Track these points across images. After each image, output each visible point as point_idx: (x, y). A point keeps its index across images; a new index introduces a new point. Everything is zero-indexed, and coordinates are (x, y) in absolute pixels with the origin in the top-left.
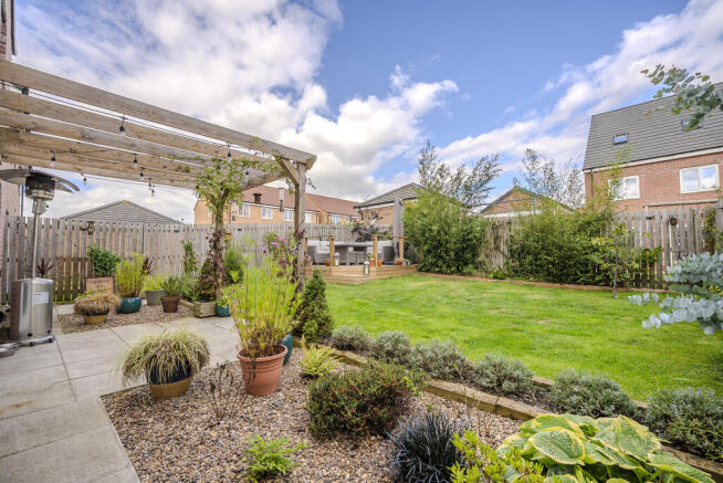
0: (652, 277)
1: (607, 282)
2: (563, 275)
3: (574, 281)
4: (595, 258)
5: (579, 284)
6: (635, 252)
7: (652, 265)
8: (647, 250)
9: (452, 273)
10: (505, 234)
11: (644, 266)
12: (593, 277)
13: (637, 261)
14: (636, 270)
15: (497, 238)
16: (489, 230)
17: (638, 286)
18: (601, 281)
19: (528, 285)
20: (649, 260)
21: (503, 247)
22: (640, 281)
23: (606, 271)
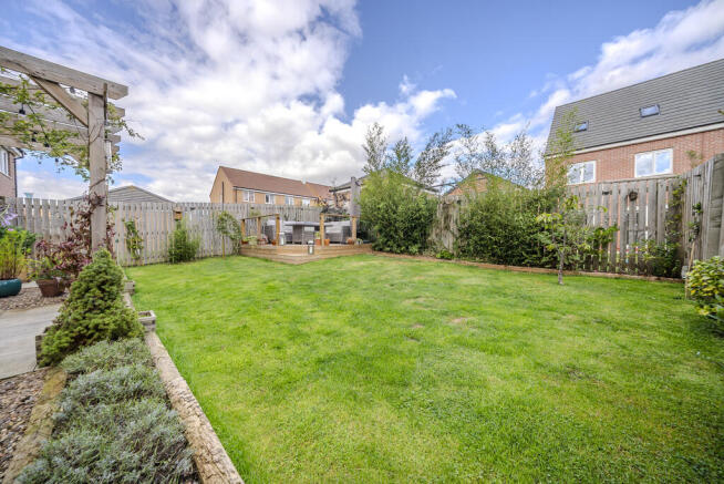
0: (604, 259)
1: (553, 263)
2: (507, 256)
3: (520, 263)
4: (542, 237)
5: (525, 265)
6: (587, 231)
7: (605, 245)
8: (601, 229)
9: (402, 252)
10: (454, 213)
11: (597, 247)
12: (540, 259)
13: (589, 241)
14: (587, 251)
15: (447, 218)
16: (440, 209)
17: (588, 269)
18: (547, 263)
19: (471, 266)
20: (602, 240)
21: (453, 227)
22: (590, 263)
23: (554, 251)
